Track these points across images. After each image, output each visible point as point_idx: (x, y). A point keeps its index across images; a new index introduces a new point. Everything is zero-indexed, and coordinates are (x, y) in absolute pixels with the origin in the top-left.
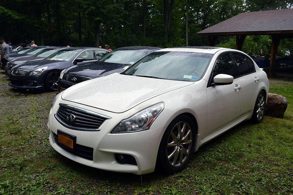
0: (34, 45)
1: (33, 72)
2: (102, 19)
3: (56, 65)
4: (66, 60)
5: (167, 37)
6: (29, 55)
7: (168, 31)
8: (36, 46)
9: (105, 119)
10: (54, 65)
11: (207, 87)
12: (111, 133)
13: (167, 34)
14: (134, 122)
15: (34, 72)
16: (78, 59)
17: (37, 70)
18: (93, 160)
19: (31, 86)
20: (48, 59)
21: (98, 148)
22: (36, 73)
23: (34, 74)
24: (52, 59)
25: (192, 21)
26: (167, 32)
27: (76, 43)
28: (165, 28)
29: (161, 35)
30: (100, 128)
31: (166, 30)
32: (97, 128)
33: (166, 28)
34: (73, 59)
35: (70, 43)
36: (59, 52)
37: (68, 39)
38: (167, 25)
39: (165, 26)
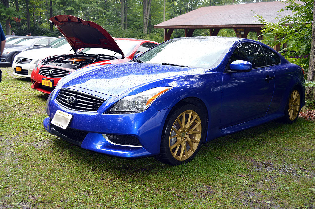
2: (73, 9)
4: (27, 45)
5: (146, 29)
7: (147, 22)
9: (32, 60)
12: (34, 64)
13: (146, 26)
16: (36, 45)
19: (2, 62)
21: (29, 69)
22: (5, 53)
24: (17, 45)
25: (181, 11)
26: (147, 23)
27: (46, 33)
30: (30, 63)
31: (145, 21)
33: (145, 19)
34: (32, 45)
36: (22, 40)
37: (38, 29)
38: (146, 16)
39: (145, 18)
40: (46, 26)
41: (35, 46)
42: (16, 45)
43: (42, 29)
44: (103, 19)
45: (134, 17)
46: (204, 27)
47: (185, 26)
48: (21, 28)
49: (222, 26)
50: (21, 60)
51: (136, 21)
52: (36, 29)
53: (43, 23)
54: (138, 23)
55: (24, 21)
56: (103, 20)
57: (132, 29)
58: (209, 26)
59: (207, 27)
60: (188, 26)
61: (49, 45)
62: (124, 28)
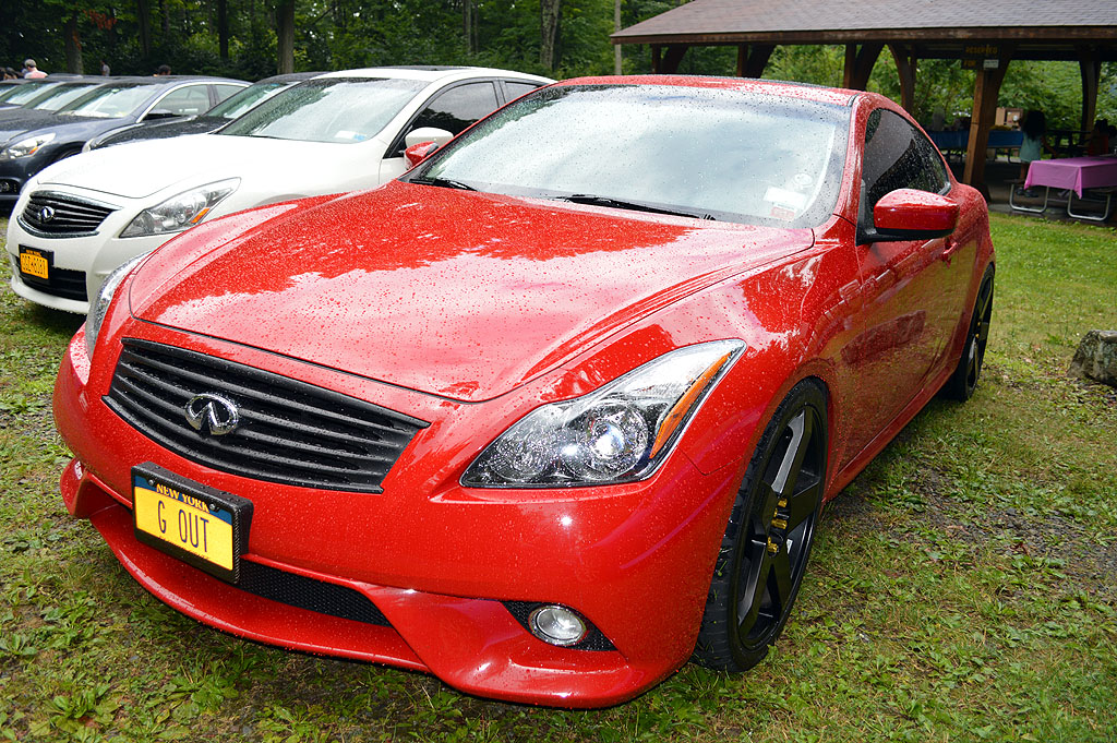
0: (36, 73)
1: (7, 151)
3: (85, 129)
4: (116, 116)
5: (549, 51)
6: (12, 105)
7: (553, 27)
8: (43, 75)
9: (110, 211)
10: (74, 131)
11: (386, 157)
12: (120, 237)
13: (550, 41)
14: (167, 214)
15: (12, 151)
16: (154, 112)
17: (19, 145)
18: (87, 300)
20: (63, 113)
21: (93, 270)
22: (18, 153)
23: (12, 157)
24: (78, 113)
26: (551, 30)
28: (544, 17)
29: (531, 43)
30: (97, 230)
31: (545, 24)
32: (93, 229)
33: (547, 15)
34: (138, 113)
35: (161, 67)
36: (99, 92)
37: (179, 53)
38: (550, 3)
39: (545, 11)
40: (203, 41)
41: (150, 117)
42: (69, 113)
43: (192, 52)
44: (399, 18)
45: (503, 12)
46: (826, 37)
47: (742, 36)
48: (118, 51)
49: (905, 33)
50: (48, 212)
51: (510, 25)
52: (170, 53)
53: (195, 33)
54: (516, 33)
55: (131, 28)
56: (399, 21)
57: (501, 52)
58: (849, 35)
59: (840, 36)
60: (755, 36)
61: (211, 115)
62: (474, 49)
